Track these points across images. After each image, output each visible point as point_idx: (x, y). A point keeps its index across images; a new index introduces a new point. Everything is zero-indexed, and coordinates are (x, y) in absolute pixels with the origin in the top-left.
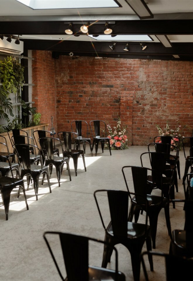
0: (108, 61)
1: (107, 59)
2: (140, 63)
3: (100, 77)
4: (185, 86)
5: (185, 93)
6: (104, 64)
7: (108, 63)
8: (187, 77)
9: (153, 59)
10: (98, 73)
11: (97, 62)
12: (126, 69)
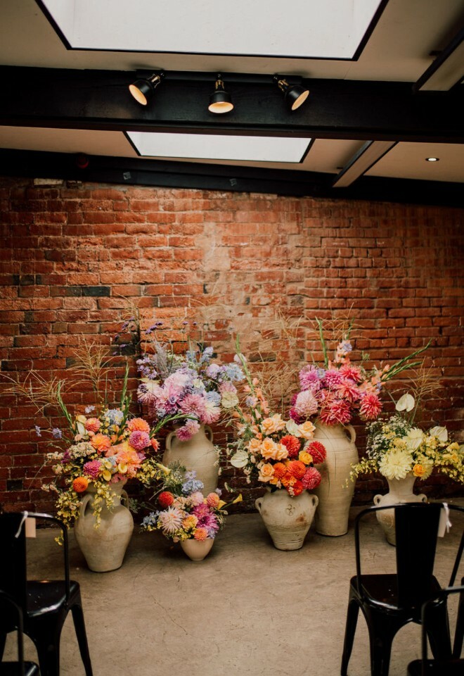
0: (86, 195)
1: (81, 188)
2: (205, 204)
3: (56, 257)
4: (360, 287)
5: (362, 311)
6: (72, 206)
7: (87, 202)
8: (364, 254)
9: (248, 192)
10: (47, 240)
11: (42, 196)
12: (155, 226)
